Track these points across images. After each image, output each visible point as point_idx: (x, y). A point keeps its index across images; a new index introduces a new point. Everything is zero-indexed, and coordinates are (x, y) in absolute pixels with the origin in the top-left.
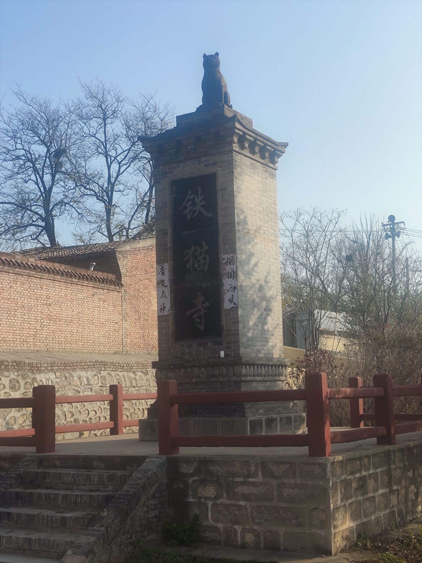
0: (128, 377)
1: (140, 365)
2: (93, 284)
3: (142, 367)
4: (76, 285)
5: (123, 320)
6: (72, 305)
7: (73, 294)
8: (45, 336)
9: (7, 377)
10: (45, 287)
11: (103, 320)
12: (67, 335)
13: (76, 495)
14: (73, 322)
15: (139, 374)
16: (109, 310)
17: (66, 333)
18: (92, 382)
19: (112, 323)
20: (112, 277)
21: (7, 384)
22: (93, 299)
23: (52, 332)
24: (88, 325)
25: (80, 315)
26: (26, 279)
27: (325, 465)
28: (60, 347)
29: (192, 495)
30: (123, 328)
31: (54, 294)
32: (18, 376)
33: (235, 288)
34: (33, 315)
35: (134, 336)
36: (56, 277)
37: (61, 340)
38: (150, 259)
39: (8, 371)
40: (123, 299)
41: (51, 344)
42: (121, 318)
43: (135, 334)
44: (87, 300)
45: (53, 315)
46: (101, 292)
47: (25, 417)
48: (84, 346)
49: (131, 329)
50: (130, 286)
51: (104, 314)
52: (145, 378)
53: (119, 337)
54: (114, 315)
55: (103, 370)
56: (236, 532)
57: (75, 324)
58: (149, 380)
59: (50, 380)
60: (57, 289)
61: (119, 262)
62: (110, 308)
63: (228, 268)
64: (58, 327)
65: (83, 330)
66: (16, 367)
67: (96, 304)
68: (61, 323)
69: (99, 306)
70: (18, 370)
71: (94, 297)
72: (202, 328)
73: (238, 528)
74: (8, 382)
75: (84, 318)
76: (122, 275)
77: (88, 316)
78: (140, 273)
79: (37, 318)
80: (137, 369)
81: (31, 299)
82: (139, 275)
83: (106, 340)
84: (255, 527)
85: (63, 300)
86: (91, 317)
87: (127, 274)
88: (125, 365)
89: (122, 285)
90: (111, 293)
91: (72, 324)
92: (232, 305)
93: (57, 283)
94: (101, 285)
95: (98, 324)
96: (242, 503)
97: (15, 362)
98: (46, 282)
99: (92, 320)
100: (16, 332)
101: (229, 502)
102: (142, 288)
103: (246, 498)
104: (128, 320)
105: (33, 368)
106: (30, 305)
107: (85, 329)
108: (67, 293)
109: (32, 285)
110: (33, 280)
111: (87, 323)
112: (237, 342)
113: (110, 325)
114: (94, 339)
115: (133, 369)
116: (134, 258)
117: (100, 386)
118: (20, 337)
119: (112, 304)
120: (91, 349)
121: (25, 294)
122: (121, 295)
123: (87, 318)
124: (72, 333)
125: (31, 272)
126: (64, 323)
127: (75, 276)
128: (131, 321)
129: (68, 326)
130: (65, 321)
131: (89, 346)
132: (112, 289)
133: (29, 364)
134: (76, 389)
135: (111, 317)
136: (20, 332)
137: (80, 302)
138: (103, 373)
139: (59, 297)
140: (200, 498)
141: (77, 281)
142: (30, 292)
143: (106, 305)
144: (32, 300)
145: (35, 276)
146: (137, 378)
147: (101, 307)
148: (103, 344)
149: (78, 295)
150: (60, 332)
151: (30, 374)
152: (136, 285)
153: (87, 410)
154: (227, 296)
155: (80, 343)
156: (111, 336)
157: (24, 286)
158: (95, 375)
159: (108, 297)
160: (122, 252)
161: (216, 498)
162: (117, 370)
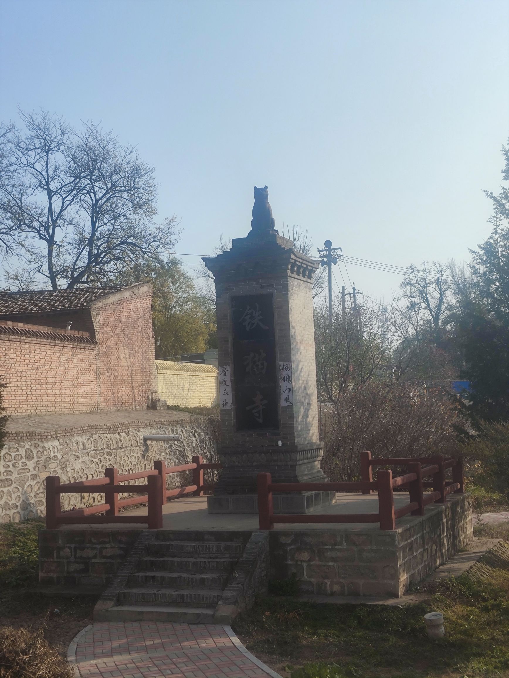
0: (115, 439)
1: (123, 426)
2: (72, 345)
3: (124, 428)
4: (58, 347)
5: (98, 378)
6: (55, 367)
7: (56, 356)
8: (34, 401)
9: (23, 447)
10: (33, 352)
11: (81, 380)
12: (52, 398)
13: (205, 562)
14: (57, 384)
15: (123, 434)
16: (86, 369)
17: (51, 396)
18: (87, 446)
19: (88, 382)
20: (86, 335)
21: (23, 454)
22: (73, 360)
23: (39, 396)
24: (69, 386)
25: (62, 377)
26: (18, 345)
27: (394, 536)
28: (47, 411)
29: (290, 559)
30: (98, 387)
31: (41, 357)
32: (31, 446)
33: (290, 389)
34: (24, 380)
35: (106, 393)
36: (42, 340)
37: (47, 403)
38: (119, 313)
39: (23, 442)
40: (97, 357)
41: (39, 408)
42: (96, 377)
43: (108, 391)
44: (67, 361)
45: (40, 379)
46: (79, 351)
47: (39, 484)
48: (66, 408)
49: (104, 387)
50: (103, 344)
51: (82, 373)
52: (127, 438)
53: (94, 396)
54: (90, 374)
55: (95, 434)
56: (326, 584)
57: (58, 386)
58: (131, 440)
59: (56, 447)
60: (43, 353)
61: (93, 319)
62: (86, 367)
63: (284, 373)
64: (44, 391)
65: (65, 391)
66: (29, 438)
67: (75, 364)
68: (47, 386)
69: (77, 366)
70: (31, 440)
71: (74, 357)
72: (261, 421)
73: (328, 582)
74: (24, 453)
75: (66, 380)
76: (96, 333)
77: (69, 377)
78: (111, 329)
79: (28, 383)
80: (120, 430)
81: (22, 364)
82: (110, 331)
83: (84, 400)
84: (341, 580)
85: (48, 362)
86: (71, 377)
87: (100, 331)
88: (112, 427)
89: (97, 343)
90: (87, 352)
91: (56, 386)
92: (288, 404)
93: (43, 347)
94: (79, 344)
95: (77, 384)
96: (331, 564)
97: (29, 432)
98: (34, 346)
99: (72, 381)
100: (11, 398)
101: (320, 563)
102: (112, 344)
103: (333, 560)
104: (102, 378)
105: (42, 438)
106: (21, 370)
107: (66, 390)
108: (51, 356)
109: (23, 351)
110: (23, 346)
111: (68, 384)
112: (292, 434)
113: (87, 385)
114: (73, 400)
115: (117, 430)
116: (105, 314)
117: (94, 450)
118: (14, 403)
119: (88, 363)
120: (72, 410)
121: (18, 360)
122: (95, 353)
123: (68, 380)
124: (56, 396)
125: (22, 338)
126: (49, 386)
127: (58, 338)
128: (103, 378)
129: (52, 388)
130: (50, 383)
131: (70, 407)
132: (88, 348)
133: (39, 433)
134: (77, 454)
135: (87, 376)
136: (14, 398)
137: (62, 363)
138: (95, 437)
139: (45, 360)
140: (297, 561)
141: (59, 342)
142: (22, 358)
143: (83, 365)
144: (24, 366)
145: (26, 341)
146: (122, 438)
147: (79, 367)
148: (81, 403)
149: (60, 357)
150: (46, 396)
151: (40, 443)
152: (108, 342)
153: (86, 474)
154: (284, 396)
155: (63, 405)
156: (88, 396)
157: (17, 353)
158: (89, 439)
159: (85, 356)
160: (95, 308)
161: (310, 560)
162: (105, 432)
